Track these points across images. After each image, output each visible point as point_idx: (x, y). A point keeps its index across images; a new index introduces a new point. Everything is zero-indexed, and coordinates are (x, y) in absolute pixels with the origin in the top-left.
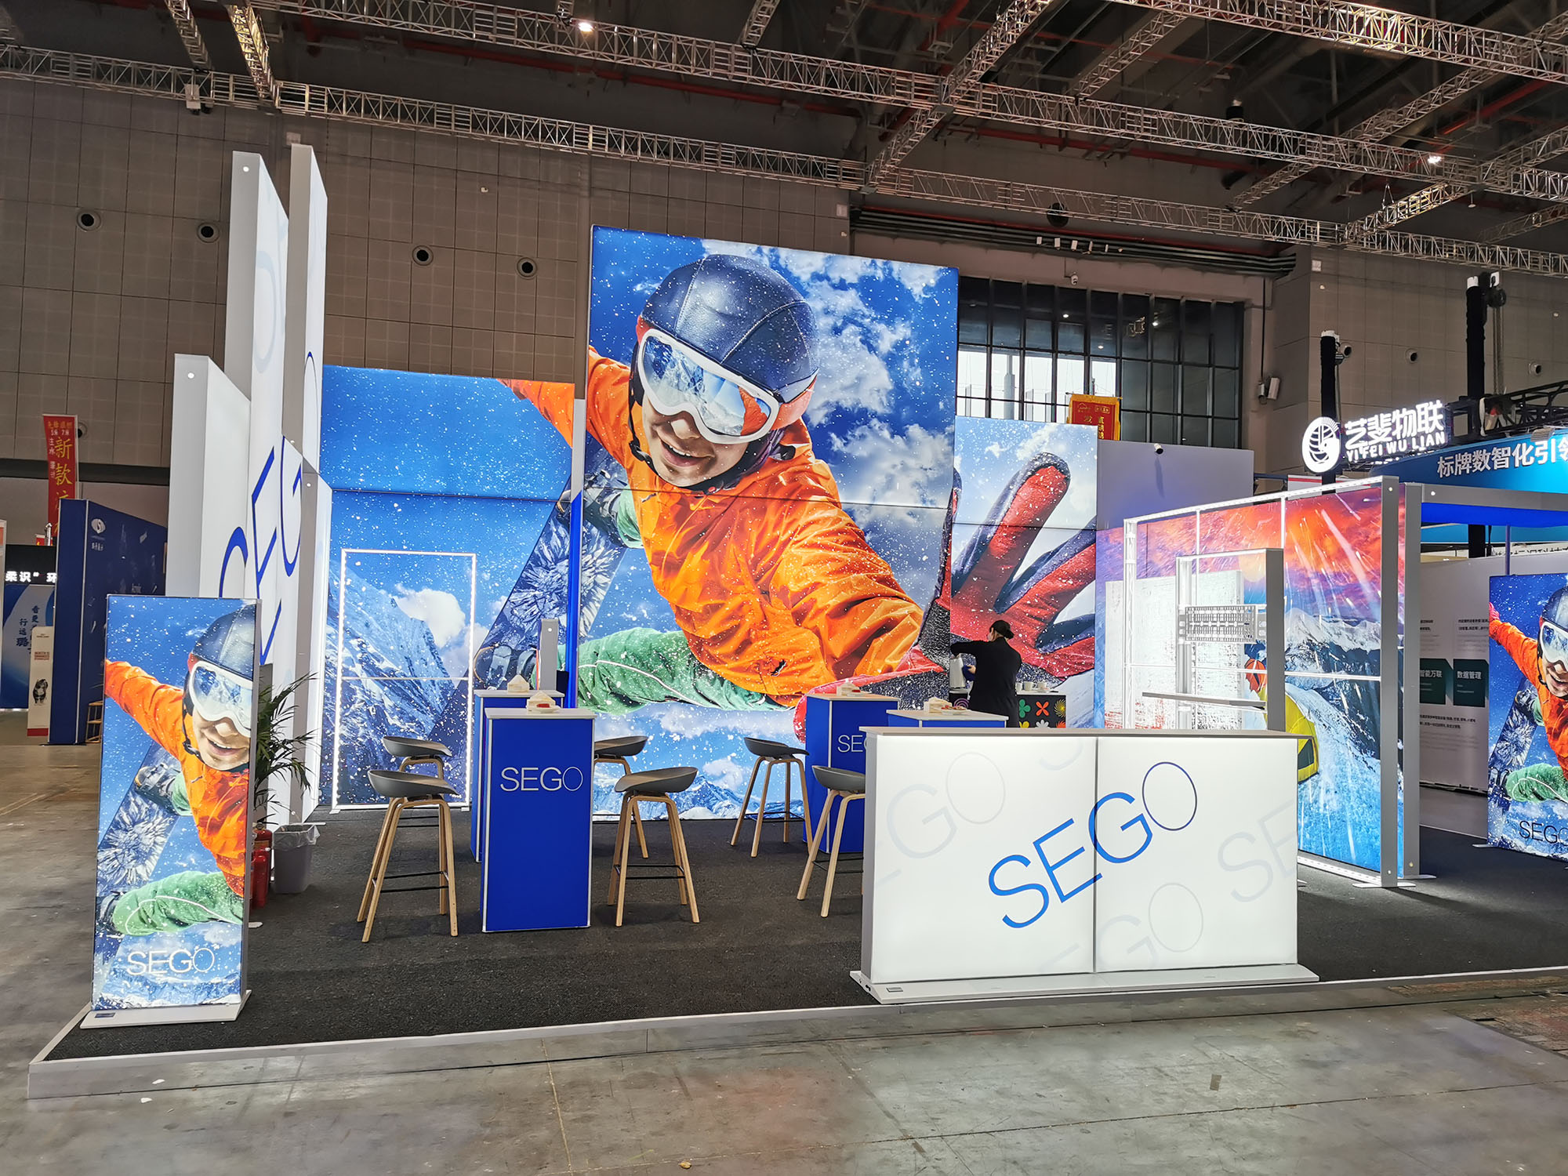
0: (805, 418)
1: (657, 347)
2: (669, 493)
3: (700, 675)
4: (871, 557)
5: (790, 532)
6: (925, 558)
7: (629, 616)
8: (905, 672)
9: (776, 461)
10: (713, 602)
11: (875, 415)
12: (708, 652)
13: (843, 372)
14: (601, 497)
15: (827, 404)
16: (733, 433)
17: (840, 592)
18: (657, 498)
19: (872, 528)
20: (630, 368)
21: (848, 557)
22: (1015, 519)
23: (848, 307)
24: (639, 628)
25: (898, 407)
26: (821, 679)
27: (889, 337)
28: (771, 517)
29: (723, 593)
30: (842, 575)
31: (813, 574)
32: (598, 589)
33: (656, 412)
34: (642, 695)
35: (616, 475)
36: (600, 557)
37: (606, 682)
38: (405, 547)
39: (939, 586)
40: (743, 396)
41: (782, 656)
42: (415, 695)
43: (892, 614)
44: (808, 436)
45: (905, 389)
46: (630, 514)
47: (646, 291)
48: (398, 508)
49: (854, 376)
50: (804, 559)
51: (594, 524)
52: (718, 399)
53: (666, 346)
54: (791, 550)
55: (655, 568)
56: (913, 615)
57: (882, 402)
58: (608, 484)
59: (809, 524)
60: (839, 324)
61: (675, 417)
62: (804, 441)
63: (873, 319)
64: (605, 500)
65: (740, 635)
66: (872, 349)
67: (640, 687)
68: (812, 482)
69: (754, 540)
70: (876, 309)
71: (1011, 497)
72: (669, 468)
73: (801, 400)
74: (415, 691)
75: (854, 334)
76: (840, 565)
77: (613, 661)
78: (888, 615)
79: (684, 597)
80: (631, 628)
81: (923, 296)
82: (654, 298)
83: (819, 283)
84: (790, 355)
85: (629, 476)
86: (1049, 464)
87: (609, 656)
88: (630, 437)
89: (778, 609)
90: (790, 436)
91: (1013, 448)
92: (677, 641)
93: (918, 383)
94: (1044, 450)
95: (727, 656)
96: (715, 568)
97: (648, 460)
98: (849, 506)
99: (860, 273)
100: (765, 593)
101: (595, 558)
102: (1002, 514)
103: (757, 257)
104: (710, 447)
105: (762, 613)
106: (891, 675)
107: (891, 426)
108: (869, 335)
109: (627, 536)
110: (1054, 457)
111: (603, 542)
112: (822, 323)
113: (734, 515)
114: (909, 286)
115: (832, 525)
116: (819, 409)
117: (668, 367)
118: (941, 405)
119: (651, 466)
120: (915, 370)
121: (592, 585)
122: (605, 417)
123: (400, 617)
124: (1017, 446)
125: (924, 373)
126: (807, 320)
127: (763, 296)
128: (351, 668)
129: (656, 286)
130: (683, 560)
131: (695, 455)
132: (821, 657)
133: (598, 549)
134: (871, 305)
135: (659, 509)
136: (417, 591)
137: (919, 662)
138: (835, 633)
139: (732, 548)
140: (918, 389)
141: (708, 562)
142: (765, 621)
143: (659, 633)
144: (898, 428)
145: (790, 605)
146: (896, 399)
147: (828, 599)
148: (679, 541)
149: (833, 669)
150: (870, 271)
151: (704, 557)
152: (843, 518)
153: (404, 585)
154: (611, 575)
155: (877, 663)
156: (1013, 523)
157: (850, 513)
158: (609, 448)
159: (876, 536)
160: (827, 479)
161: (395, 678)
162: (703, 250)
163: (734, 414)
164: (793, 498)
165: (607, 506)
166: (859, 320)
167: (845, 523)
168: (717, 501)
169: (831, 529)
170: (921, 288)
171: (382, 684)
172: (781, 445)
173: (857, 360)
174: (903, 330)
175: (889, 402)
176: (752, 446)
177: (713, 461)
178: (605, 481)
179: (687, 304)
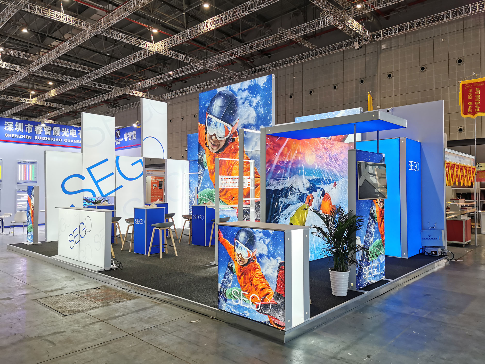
1: (209, 119)
7: (206, 186)
9: (231, 142)
11: (252, 125)
13: (245, 115)
14: (201, 158)
15: (242, 124)
16: (223, 137)
18: (210, 156)
20: (205, 125)
21: (247, 167)
23: (246, 96)
24: (207, 189)
27: (255, 101)
30: (246, 172)
32: (201, 179)
35: (203, 152)
36: (201, 172)
37: (203, 202)
40: (225, 127)
41: (233, 195)
44: (238, 134)
45: (259, 115)
46: (205, 161)
49: (247, 115)
51: (200, 164)
52: (220, 129)
53: (211, 118)
54: (235, 166)
55: (210, 174)
60: (244, 101)
61: (213, 135)
62: (237, 136)
63: (252, 97)
66: (251, 106)
72: (212, 148)
73: (236, 125)
76: (245, 169)
81: (263, 86)
82: (209, 107)
83: (239, 91)
84: (234, 113)
85: (205, 152)
88: (205, 143)
90: (234, 135)
93: (262, 113)
95: (223, 195)
97: (208, 147)
99: (248, 85)
104: (219, 141)
107: (256, 127)
108: (251, 102)
109: (205, 166)
111: (201, 168)
114: (260, 84)
116: (240, 126)
117: (211, 123)
118: (268, 118)
119: (209, 149)
120: (262, 109)
122: (201, 138)
125: (264, 109)
126: (237, 103)
127: (228, 99)
129: (209, 104)
131: (216, 144)
133: (201, 170)
134: (251, 93)
135: (210, 158)
139: (223, 167)
143: (211, 189)
148: (214, 166)
158: (202, 146)
162: (217, 91)
163: (223, 132)
164: (235, 152)
166: (248, 98)
167: (246, 157)
168: (220, 155)
170: (263, 84)
172: (233, 138)
173: (248, 110)
174: (259, 98)
175: (255, 120)
176: (227, 139)
177: (219, 145)
178: (202, 154)
179: (214, 106)
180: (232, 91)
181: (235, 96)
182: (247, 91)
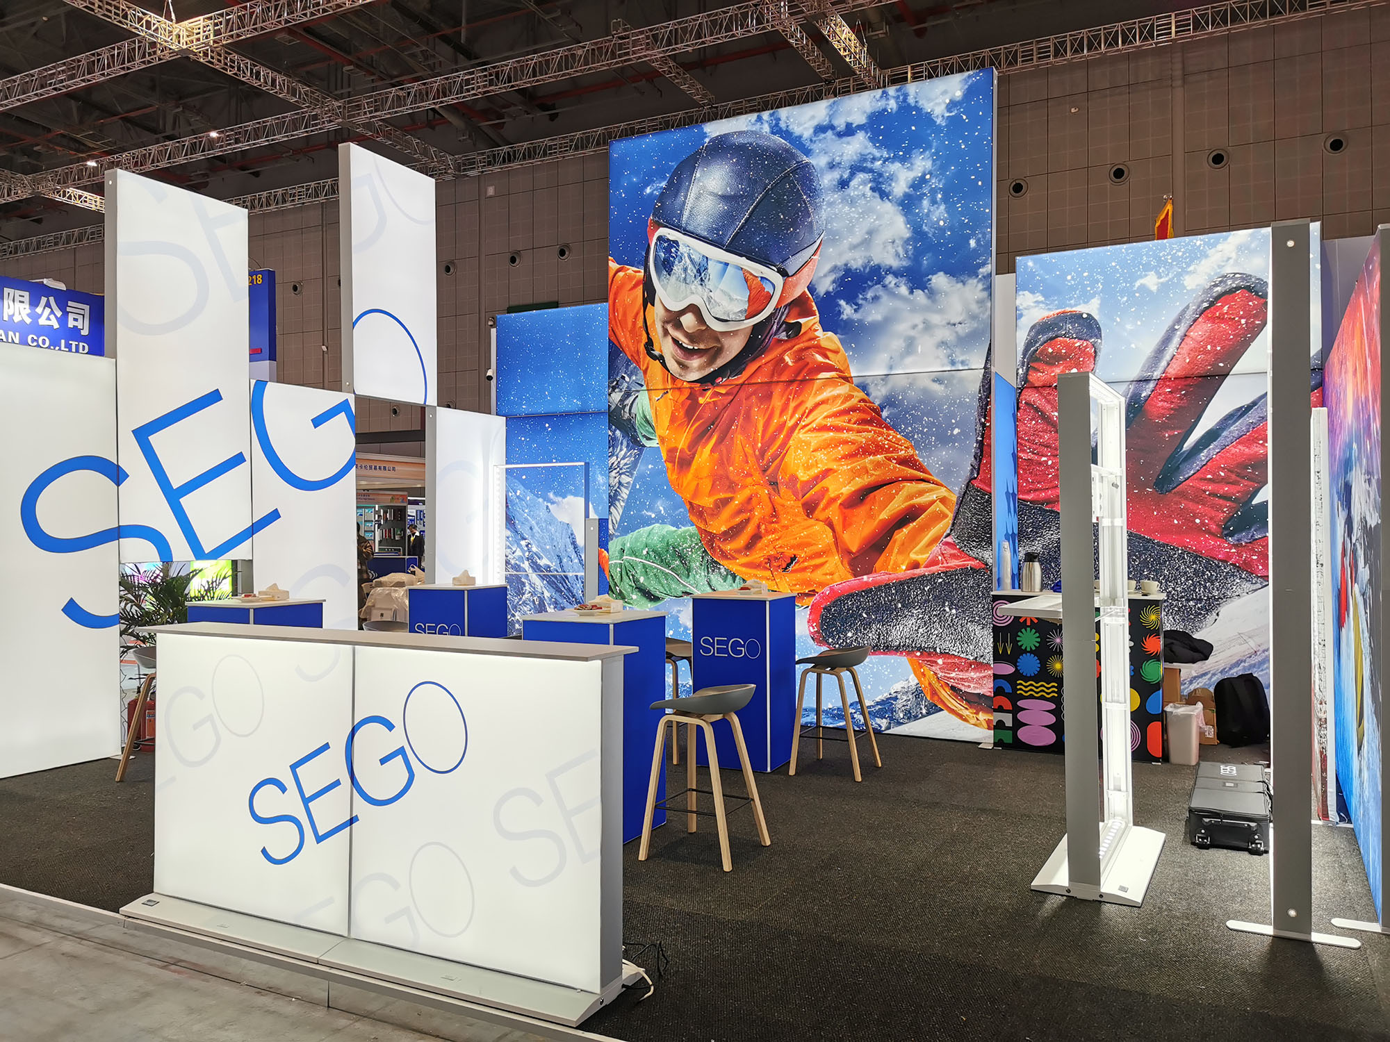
0: (811, 288)
1: (666, 245)
2: (679, 389)
3: (713, 571)
4: (889, 435)
5: (797, 416)
6: (956, 431)
7: (649, 514)
8: (934, 569)
9: (781, 340)
10: (722, 496)
11: (890, 270)
12: (719, 547)
13: (851, 230)
14: (622, 401)
15: (835, 269)
16: (738, 318)
17: (854, 478)
18: (669, 395)
19: (890, 401)
20: (643, 271)
21: (862, 438)
22: (1184, 368)
23: (856, 154)
24: (657, 525)
25: (917, 257)
26: (836, 576)
27: (902, 178)
28: (777, 402)
29: (732, 487)
30: (856, 459)
31: (823, 460)
32: (622, 488)
33: (667, 310)
34: (662, 590)
35: (634, 378)
36: (623, 458)
37: (631, 577)
38: (554, 461)
39: (975, 463)
40: (747, 278)
41: (792, 552)
42: (564, 588)
43: (916, 501)
44: (815, 308)
45: (926, 233)
46: (646, 414)
47: (655, 192)
48: (549, 427)
49: (864, 231)
50: (814, 444)
51: (617, 428)
52: (722, 286)
53: (674, 242)
54: (800, 435)
55: (669, 465)
56: (943, 500)
57: (897, 255)
58: (628, 387)
59: (817, 405)
60: (845, 176)
61: (683, 312)
62: (810, 313)
63: (886, 160)
64: (625, 403)
65: (750, 530)
66: (884, 195)
67: (660, 582)
68: (819, 358)
69: (760, 428)
70: (888, 148)
71: (1176, 340)
72: (679, 363)
73: (806, 269)
74: (565, 585)
75: (864, 183)
76: (853, 447)
77: (636, 557)
78: (912, 502)
79: (696, 493)
80: (648, 525)
81: (948, 114)
82: (661, 198)
83: (823, 136)
84: (794, 224)
85: (645, 377)
86: (1238, 288)
87: (634, 553)
88: (644, 339)
89: (789, 502)
90: (795, 311)
91: (1179, 275)
92: (691, 536)
93: (942, 223)
94: (1228, 270)
95: (738, 551)
96: (723, 461)
97: (661, 359)
98: (861, 380)
99: (869, 110)
100: (774, 484)
101: (619, 460)
102: (1164, 363)
103: (756, 128)
104: (716, 336)
105: (771, 506)
106: (917, 571)
107: (909, 280)
108: (881, 180)
109: (644, 436)
110: (1245, 277)
111: (625, 443)
112: (827, 180)
113: (740, 403)
114: (928, 107)
115: (843, 403)
116: (825, 276)
117: (676, 262)
118: (973, 243)
119: (664, 364)
120: (938, 208)
121: (617, 485)
122: (623, 324)
123: (552, 521)
124: (1184, 272)
125: (950, 209)
126: (811, 181)
127: (764, 166)
128: (522, 565)
129: (663, 184)
130: (694, 455)
131: (702, 346)
132: (834, 550)
133: (621, 450)
134: (884, 145)
135: (670, 404)
136: (564, 498)
137: (953, 556)
138: (850, 524)
139: (739, 438)
140: (942, 230)
141: (716, 455)
142: (775, 513)
143: (674, 529)
144: (916, 278)
145: (800, 496)
146: (915, 248)
147: (842, 486)
148: (690, 436)
149: (850, 564)
150: (881, 105)
151: (712, 451)
152: (855, 394)
153: (554, 493)
154: (632, 474)
155: (900, 558)
156: (1182, 374)
157: (863, 387)
158: (628, 353)
159: (895, 410)
160: (836, 352)
161: (551, 573)
162: (704, 135)
163: (739, 298)
164: (799, 378)
165: (627, 409)
166: (869, 165)
167: (857, 400)
168: (723, 391)
169: (842, 407)
170: (943, 106)
171: (542, 578)
172: (788, 324)
173: (868, 211)
174: (922, 163)
175: (906, 252)
176: (757, 328)
177: (719, 351)
178: (625, 385)
179: (692, 195)
180: (786, 134)
181: (799, 153)
182: (861, 136)
